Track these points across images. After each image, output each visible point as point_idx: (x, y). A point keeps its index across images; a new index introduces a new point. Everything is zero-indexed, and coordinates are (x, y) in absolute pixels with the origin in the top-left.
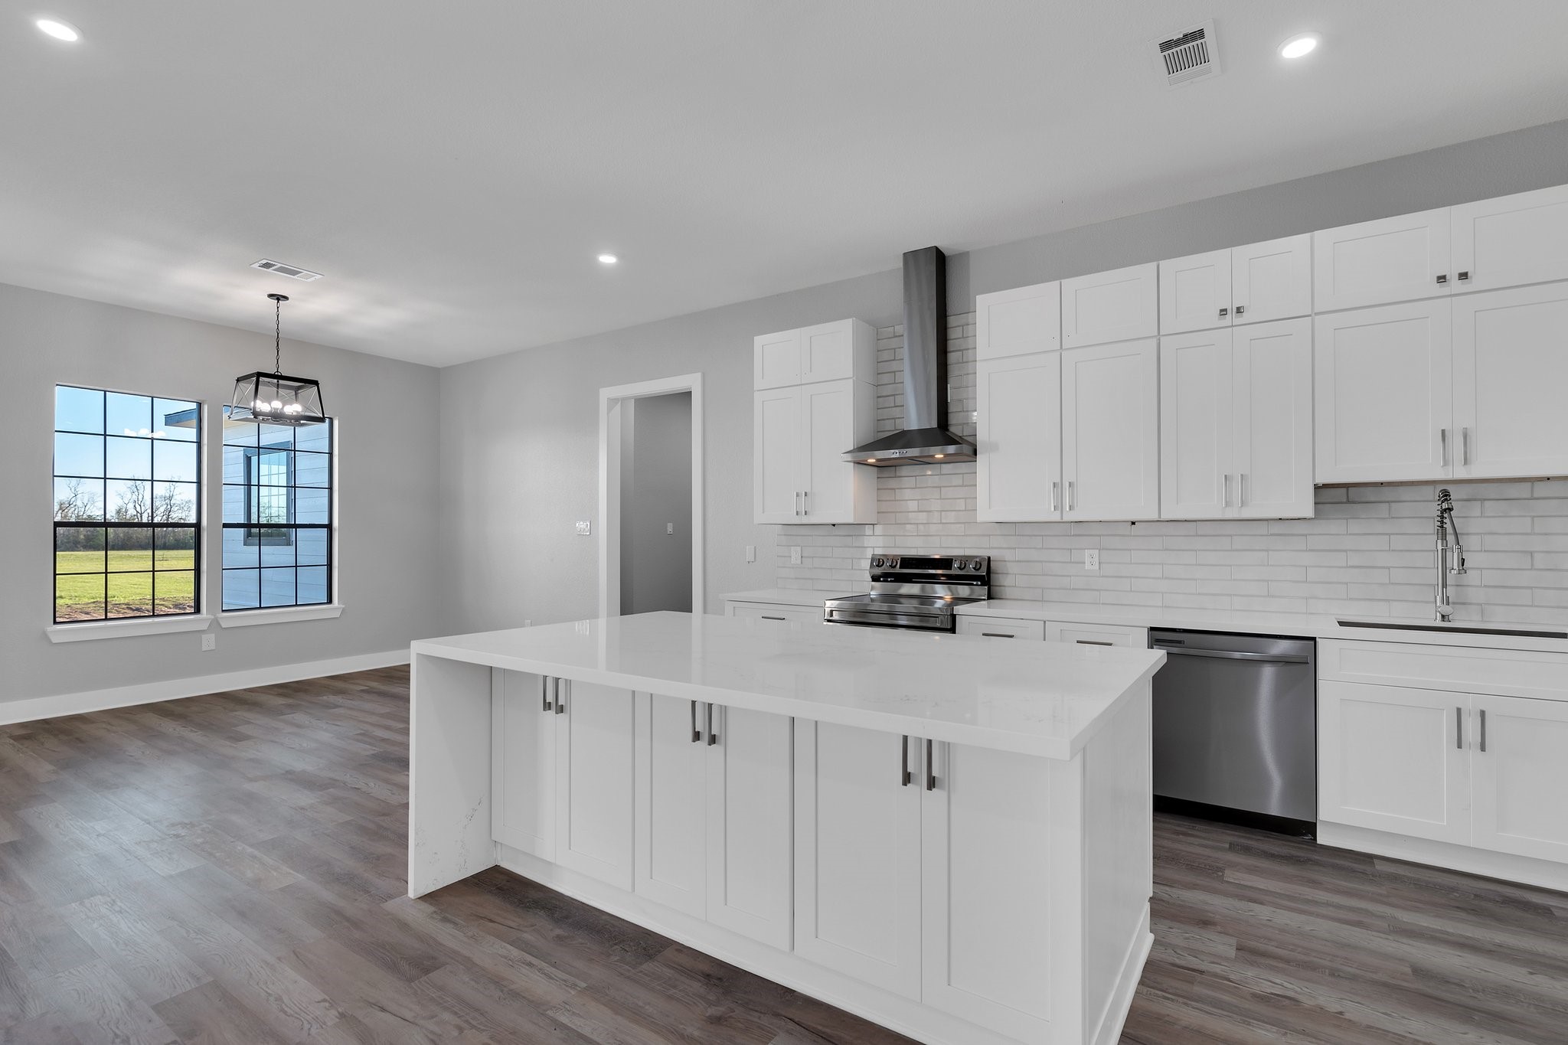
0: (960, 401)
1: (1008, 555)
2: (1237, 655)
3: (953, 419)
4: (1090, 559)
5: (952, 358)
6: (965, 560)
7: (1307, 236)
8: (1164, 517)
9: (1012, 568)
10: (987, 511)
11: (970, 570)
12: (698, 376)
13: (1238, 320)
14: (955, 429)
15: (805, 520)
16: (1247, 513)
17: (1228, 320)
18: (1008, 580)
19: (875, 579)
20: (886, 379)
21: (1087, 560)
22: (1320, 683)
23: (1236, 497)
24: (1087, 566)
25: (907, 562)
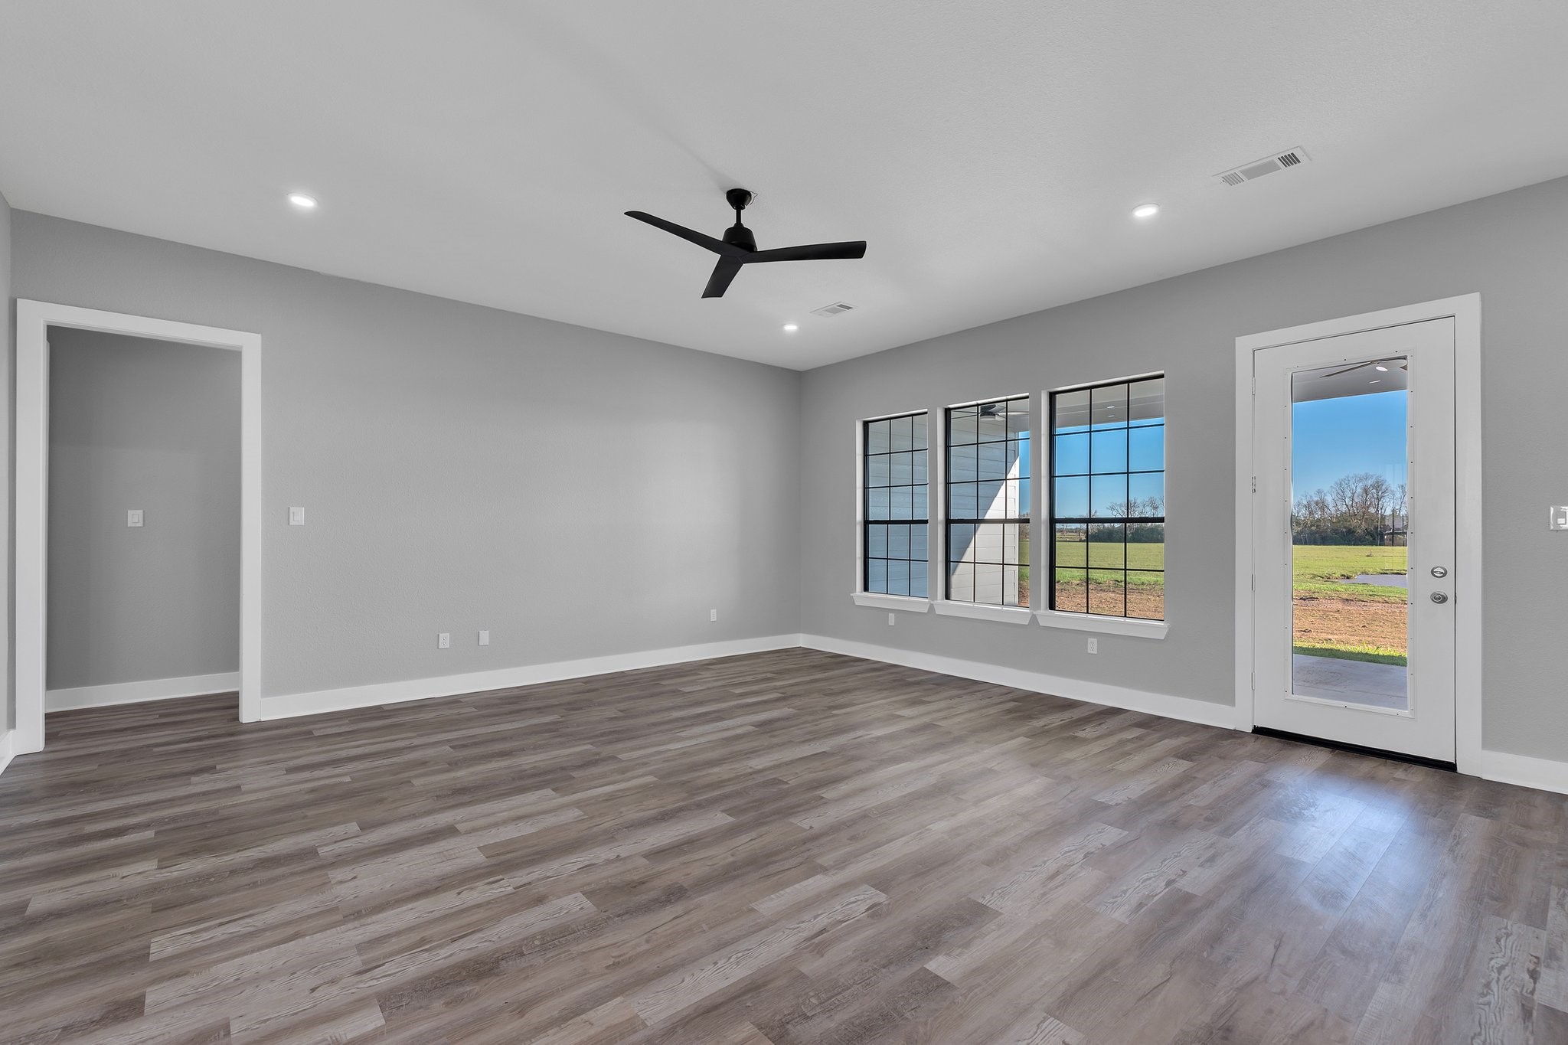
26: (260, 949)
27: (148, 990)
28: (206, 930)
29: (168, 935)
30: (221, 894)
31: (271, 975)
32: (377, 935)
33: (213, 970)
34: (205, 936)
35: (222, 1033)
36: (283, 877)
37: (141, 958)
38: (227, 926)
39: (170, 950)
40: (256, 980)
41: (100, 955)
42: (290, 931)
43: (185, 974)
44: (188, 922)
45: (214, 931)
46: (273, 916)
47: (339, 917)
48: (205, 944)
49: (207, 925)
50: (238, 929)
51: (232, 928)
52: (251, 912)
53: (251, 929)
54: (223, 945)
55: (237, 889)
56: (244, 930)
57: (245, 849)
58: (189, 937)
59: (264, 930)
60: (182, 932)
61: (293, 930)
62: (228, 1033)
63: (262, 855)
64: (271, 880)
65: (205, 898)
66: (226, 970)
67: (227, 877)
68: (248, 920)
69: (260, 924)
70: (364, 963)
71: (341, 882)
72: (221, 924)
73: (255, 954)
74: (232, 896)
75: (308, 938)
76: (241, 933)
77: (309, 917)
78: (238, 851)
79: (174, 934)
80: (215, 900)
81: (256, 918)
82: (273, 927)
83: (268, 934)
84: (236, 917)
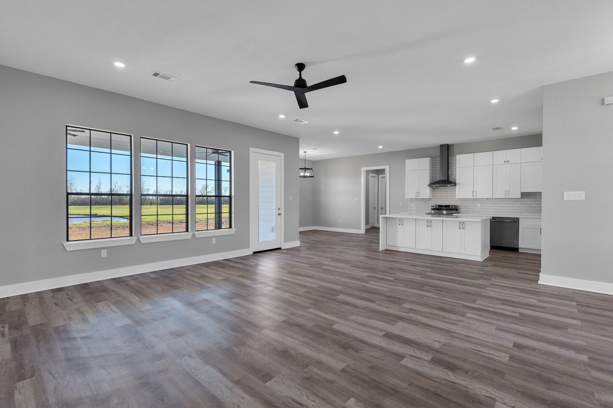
0: (452, 174)
1: (461, 205)
2: (507, 221)
3: (450, 178)
4: (479, 206)
5: (450, 165)
6: (452, 206)
7: (520, 149)
8: (493, 198)
9: (462, 207)
10: (458, 197)
11: (454, 207)
12: (388, 166)
13: (508, 163)
14: (450, 180)
15: (417, 198)
16: (509, 197)
17: (506, 163)
18: (462, 209)
19: (432, 209)
20: (434, 169)
21: (478, 206)
22: (519, 225)
23: (507, 195)
24: (478, 207)
25: (439, 206)
26: (478, 339)
27: (511, 347)
28: (489, 354)
29: (502, 360)
30: (478, 365)
31: (480, 332)
32: (450, 325)
33: (493, 342)
34: (491, 352)
35: (498, 329)
36: (453, 357)
37: (512, 358)
38: (482, 351)
39: (503, 354)
40: (484, 333)
41: (526, 368)
42: (468, 339)
43: (501, 345)
44: (493, 360)
45: (487, 352)
46: (468, 345)
47: (452, 334)
48: (492, 350)
49: (488, 355)
50: (481, 348)
51: (482, 349)
52: (473, 351)
53: (477, 346)
54: (487, 346)
55: (471, 363)
56: (479, 347)
57: (453, 383)
58: (496, 355)
59: (474, 343)
60: (497, 358)
61: (466, 338)
62: (496, 328)
63: (450, 373)
64: (457, 358)
65: (484, 367)
66: (490, 339)
67: (470, 371)
68: (476, 349)
69: (473, 345)
70: (459, 322)
71: (439, 342)
72: (484, 353)
73: (481, 339)
74: (474, 361)
75: (465, 334)
76: (480, 346)
77: (459, 339)
78: (456, 384)
79: (500, 359)
80: (481, 363)
81: (473, 348)
82: (471, 342)
83: (473, 341)
84: (478, 352)
